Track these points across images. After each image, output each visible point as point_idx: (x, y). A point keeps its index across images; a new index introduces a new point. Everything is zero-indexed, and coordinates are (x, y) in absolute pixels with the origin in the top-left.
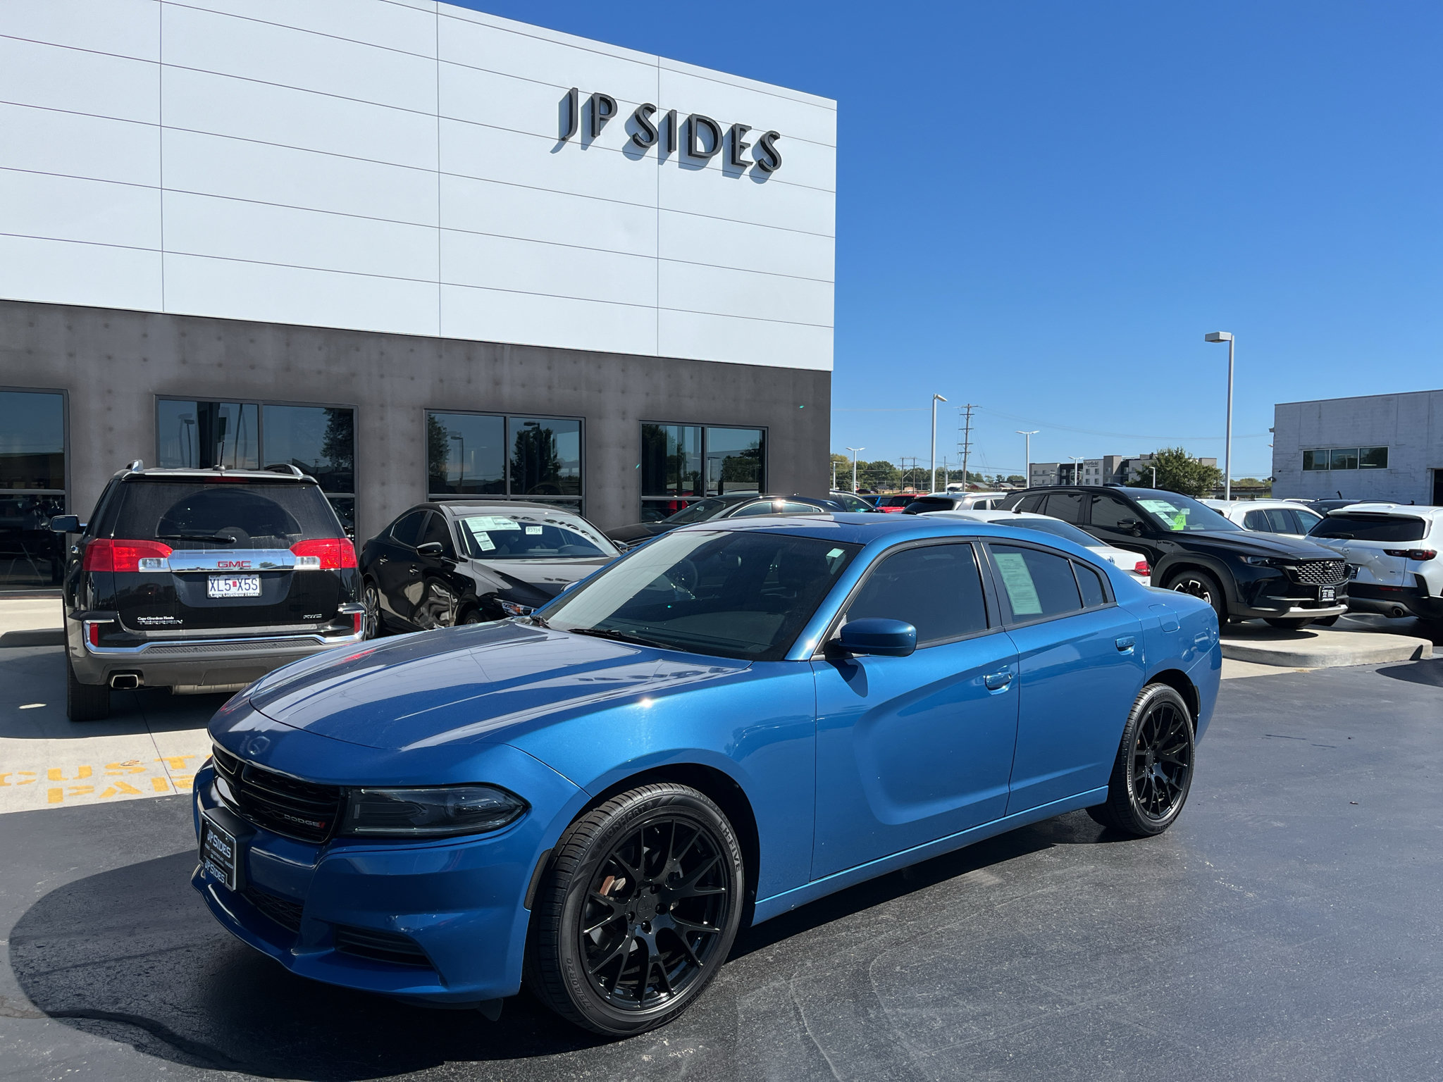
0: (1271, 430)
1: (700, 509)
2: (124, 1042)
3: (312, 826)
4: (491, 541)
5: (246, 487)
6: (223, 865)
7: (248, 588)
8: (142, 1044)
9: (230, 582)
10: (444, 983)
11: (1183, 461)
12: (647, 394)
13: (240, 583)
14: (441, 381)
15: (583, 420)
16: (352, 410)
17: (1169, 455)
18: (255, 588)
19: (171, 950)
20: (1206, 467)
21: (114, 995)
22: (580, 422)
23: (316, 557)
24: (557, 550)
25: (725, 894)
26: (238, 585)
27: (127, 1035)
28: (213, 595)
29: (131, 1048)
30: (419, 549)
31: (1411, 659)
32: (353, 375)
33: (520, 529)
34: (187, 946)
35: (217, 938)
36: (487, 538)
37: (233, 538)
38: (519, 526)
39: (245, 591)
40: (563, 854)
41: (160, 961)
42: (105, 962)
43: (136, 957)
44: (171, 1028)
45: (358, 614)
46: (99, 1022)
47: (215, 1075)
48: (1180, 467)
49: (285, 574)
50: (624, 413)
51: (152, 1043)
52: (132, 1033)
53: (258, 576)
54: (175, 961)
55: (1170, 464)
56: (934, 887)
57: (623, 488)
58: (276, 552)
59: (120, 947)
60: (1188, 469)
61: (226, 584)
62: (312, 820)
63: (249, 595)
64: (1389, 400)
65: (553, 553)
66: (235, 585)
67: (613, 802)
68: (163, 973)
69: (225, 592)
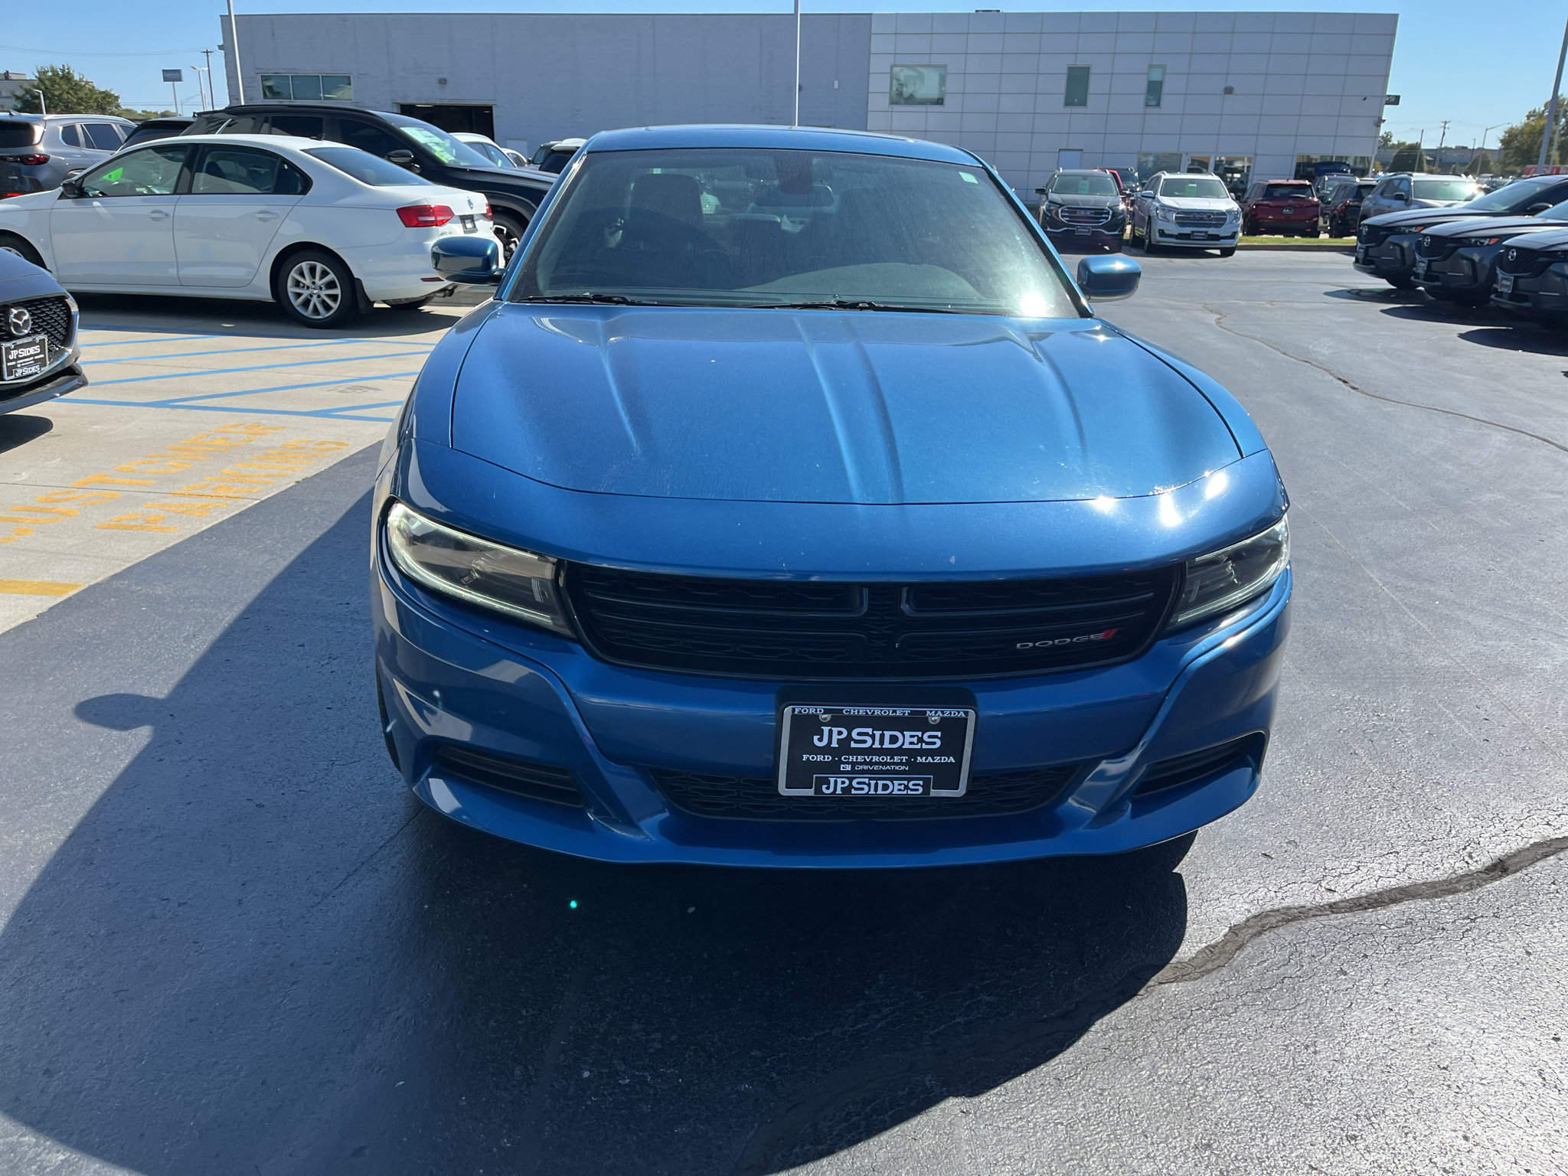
11: (74, 83)
17: (53, 74)
20: (104, 92)
48: (71, 91)
55: (57, 86)
60: (81, 94)
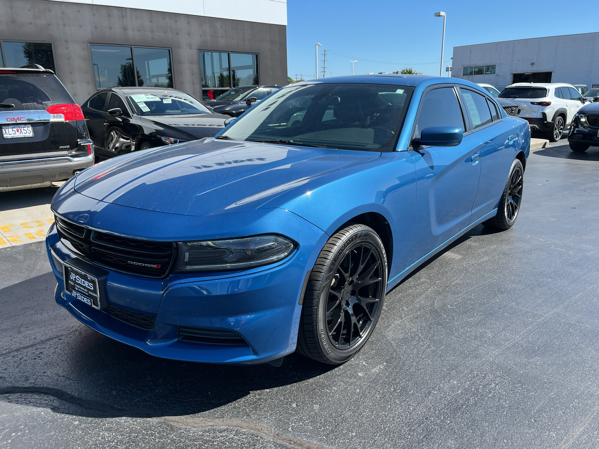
0: (452, 59)
1: (233, 93)
2: (43, 407)
3: (151, 267)
4: (147, 107)
5: (15, 76)
6: (87, 294)
7: (26, 133)
8: (56, 407)
9: (15, 129)
10: (255, 353)
12: (201, 36)
13: (21, 130)
14: (96, 28)
15: (170, 49)
16: (51, 44)
18: (30, 132)
19: (49, 340)
21: (23, 375)
22: (169, 50)
23: (61, 115)
24: (180, 111)
25: (381, 281)
26: (20, 131)
27: (43, 402)
28: (7, 137)
29: (49, 410)
30: (109, 112)
31: (542, 148)
32: (49, 25)
33: (160, 100)
34: (57, 336)
35: (74, 329)
36: (145, 105)
37: (13, 104)
38: (159, 99)
39: (24, 134)
40: (313, 271)
41: (45, 348)
42: (10, 353)
43: (28, 347)
44: (69, 392)
45: (89, 145)
46: (21, 395)
47: (112, 422)
49: (45, 124)
50: (190, 46)
51: (61, 405)
52: (46, 400)
53: (30, 125)
54: (55, 347)
56: (434, 262)
57: (193, 84)
58: (38, 112)
59: (16, 342)
61: (13, 131)
62: (151, 264)
63: (27, 136)
64: (498, 44)
65: (179, 112)
66: (18, 131)
67: (334, 237)
68: (49, 356)
69: (13, 135)
